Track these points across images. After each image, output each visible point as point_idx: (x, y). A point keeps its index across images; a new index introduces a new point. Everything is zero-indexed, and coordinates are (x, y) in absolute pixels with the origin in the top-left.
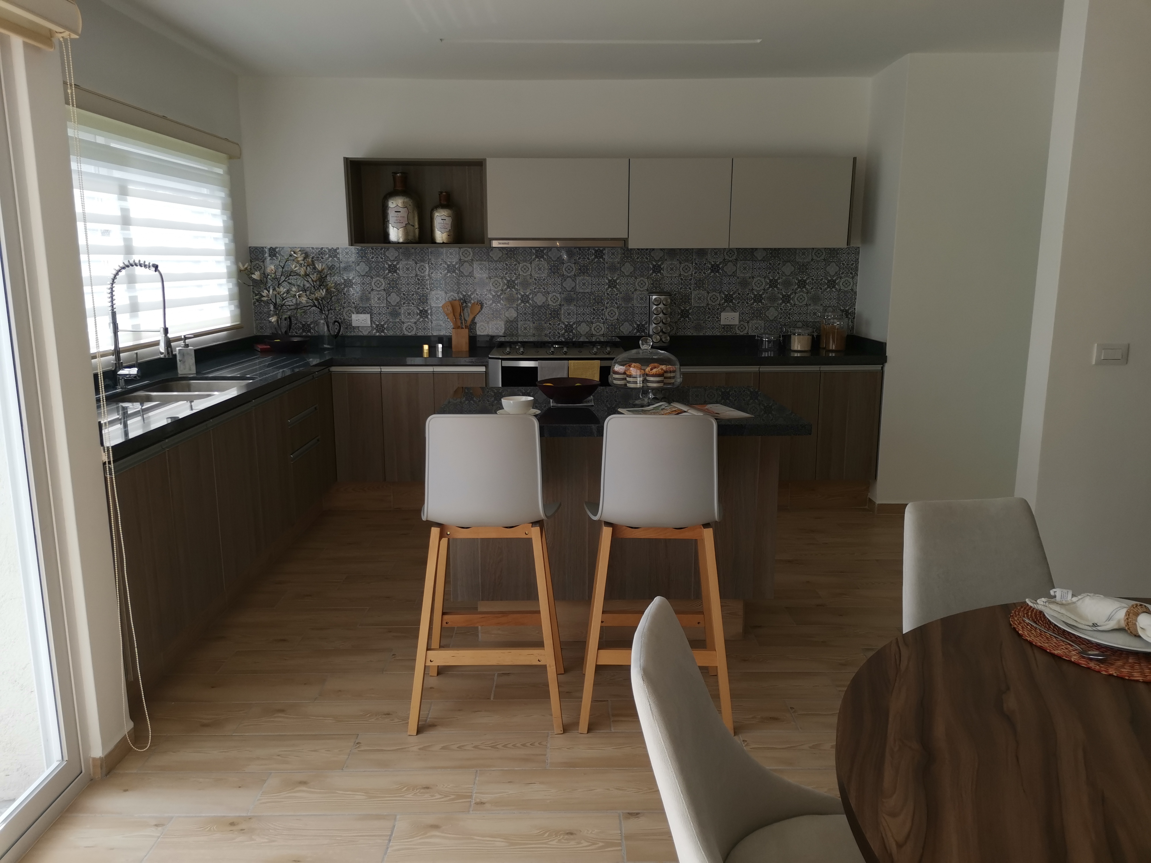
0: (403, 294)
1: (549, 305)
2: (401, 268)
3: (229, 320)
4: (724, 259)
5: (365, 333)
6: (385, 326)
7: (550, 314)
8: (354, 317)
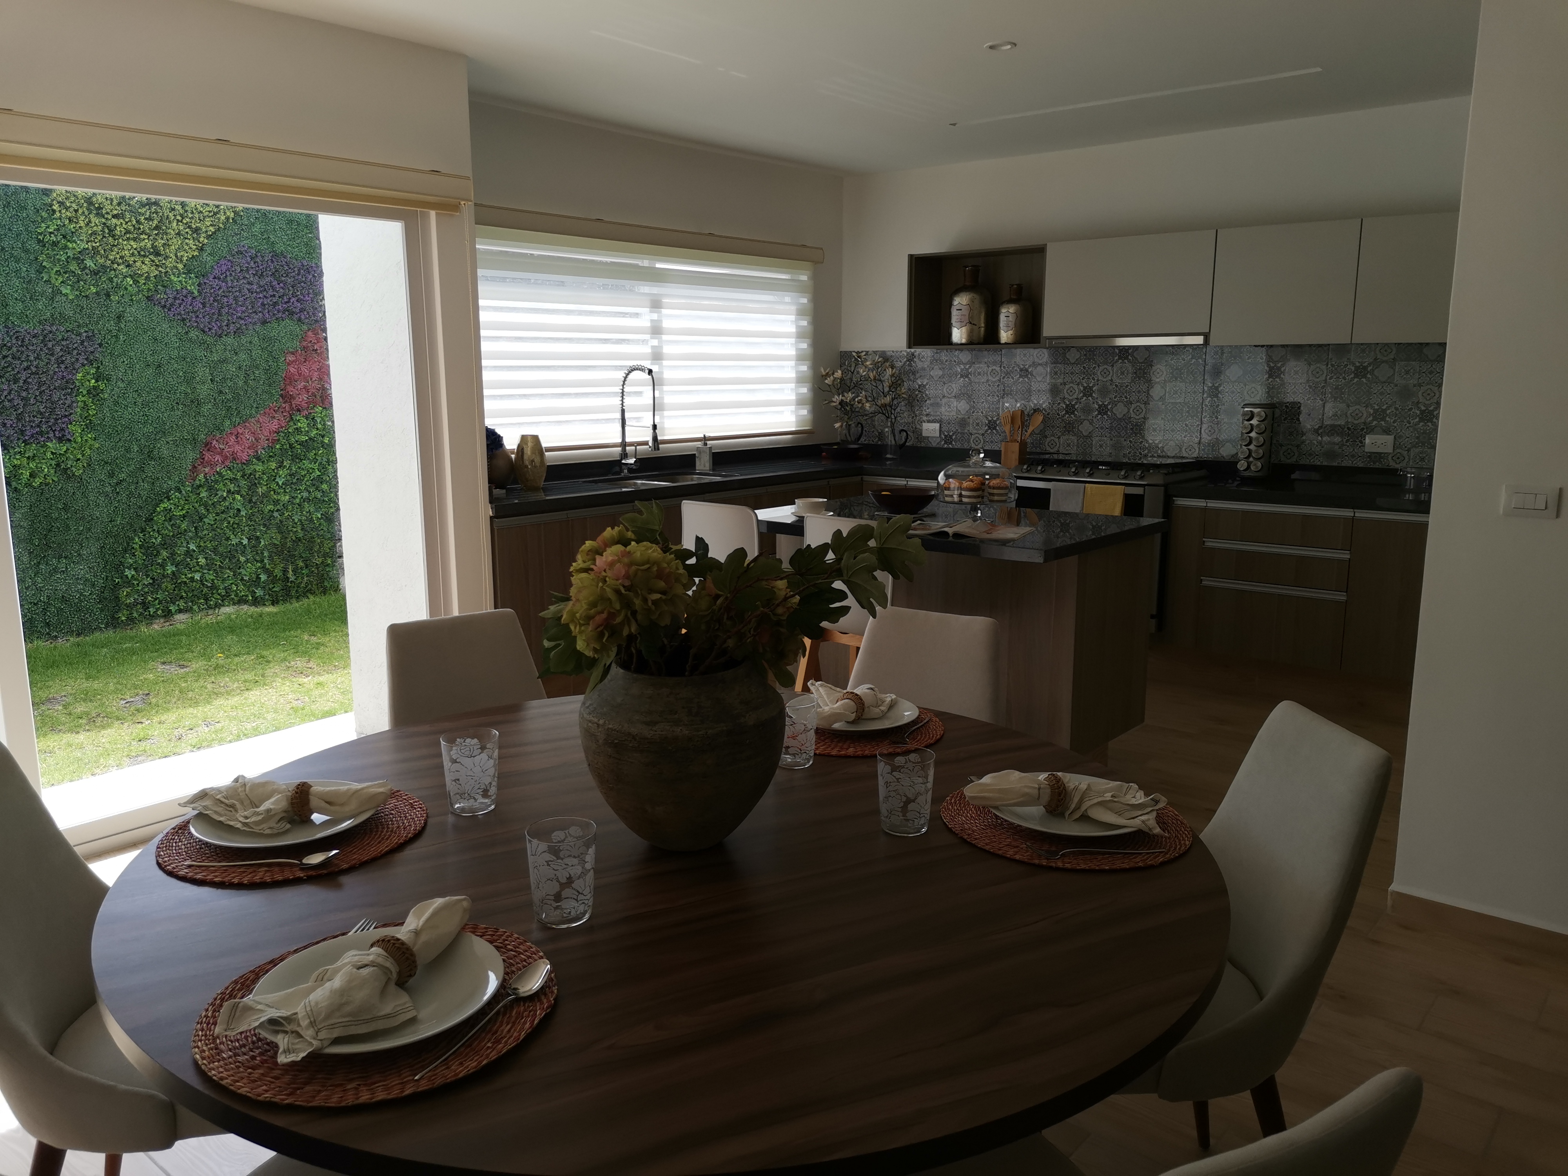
0: (973, 401)
1: (1130, 418)
2: (973, 372)
3: (794, 425)
4: (1376, 359)
5: (934, 445)
6: (954, 437)
7: (1132, 429)
8: (926, 426)
